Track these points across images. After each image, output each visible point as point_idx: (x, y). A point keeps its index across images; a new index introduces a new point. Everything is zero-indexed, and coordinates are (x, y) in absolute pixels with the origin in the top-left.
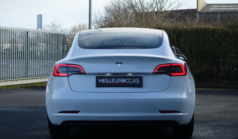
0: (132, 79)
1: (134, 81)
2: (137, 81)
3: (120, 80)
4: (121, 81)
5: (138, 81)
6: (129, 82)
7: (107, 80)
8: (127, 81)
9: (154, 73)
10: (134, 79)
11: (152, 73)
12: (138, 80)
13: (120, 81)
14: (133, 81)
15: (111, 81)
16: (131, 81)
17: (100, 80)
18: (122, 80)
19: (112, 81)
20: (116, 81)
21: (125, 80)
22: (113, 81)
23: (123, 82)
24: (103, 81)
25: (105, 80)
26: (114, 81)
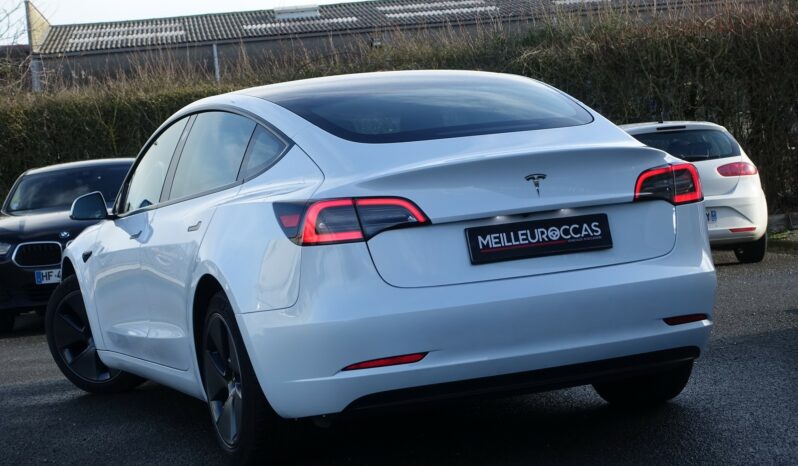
0: (577, 226)
1: (586, 230)
2: (593, 231)
3: (543, 233)
4: (547, 237)
5: (597, 231)
6: (572, 238)
7: (503, 236)
8: (566, 232)
9: (637, 200)
10: (585, 226)
11: (631, 200)
12: (595, 226)
13: (544, 236)
14: (584, 233)
15: (517, 239)
16: (576, 231)
17: (480, 238)
18: (550, 234)
19: (521, 237)
20: (533, 237)
21: (557, 233)
22: (523, 240)
23: (555, 238)
24: (491, 240)
25: (499, 238)
26: (527, 239)
